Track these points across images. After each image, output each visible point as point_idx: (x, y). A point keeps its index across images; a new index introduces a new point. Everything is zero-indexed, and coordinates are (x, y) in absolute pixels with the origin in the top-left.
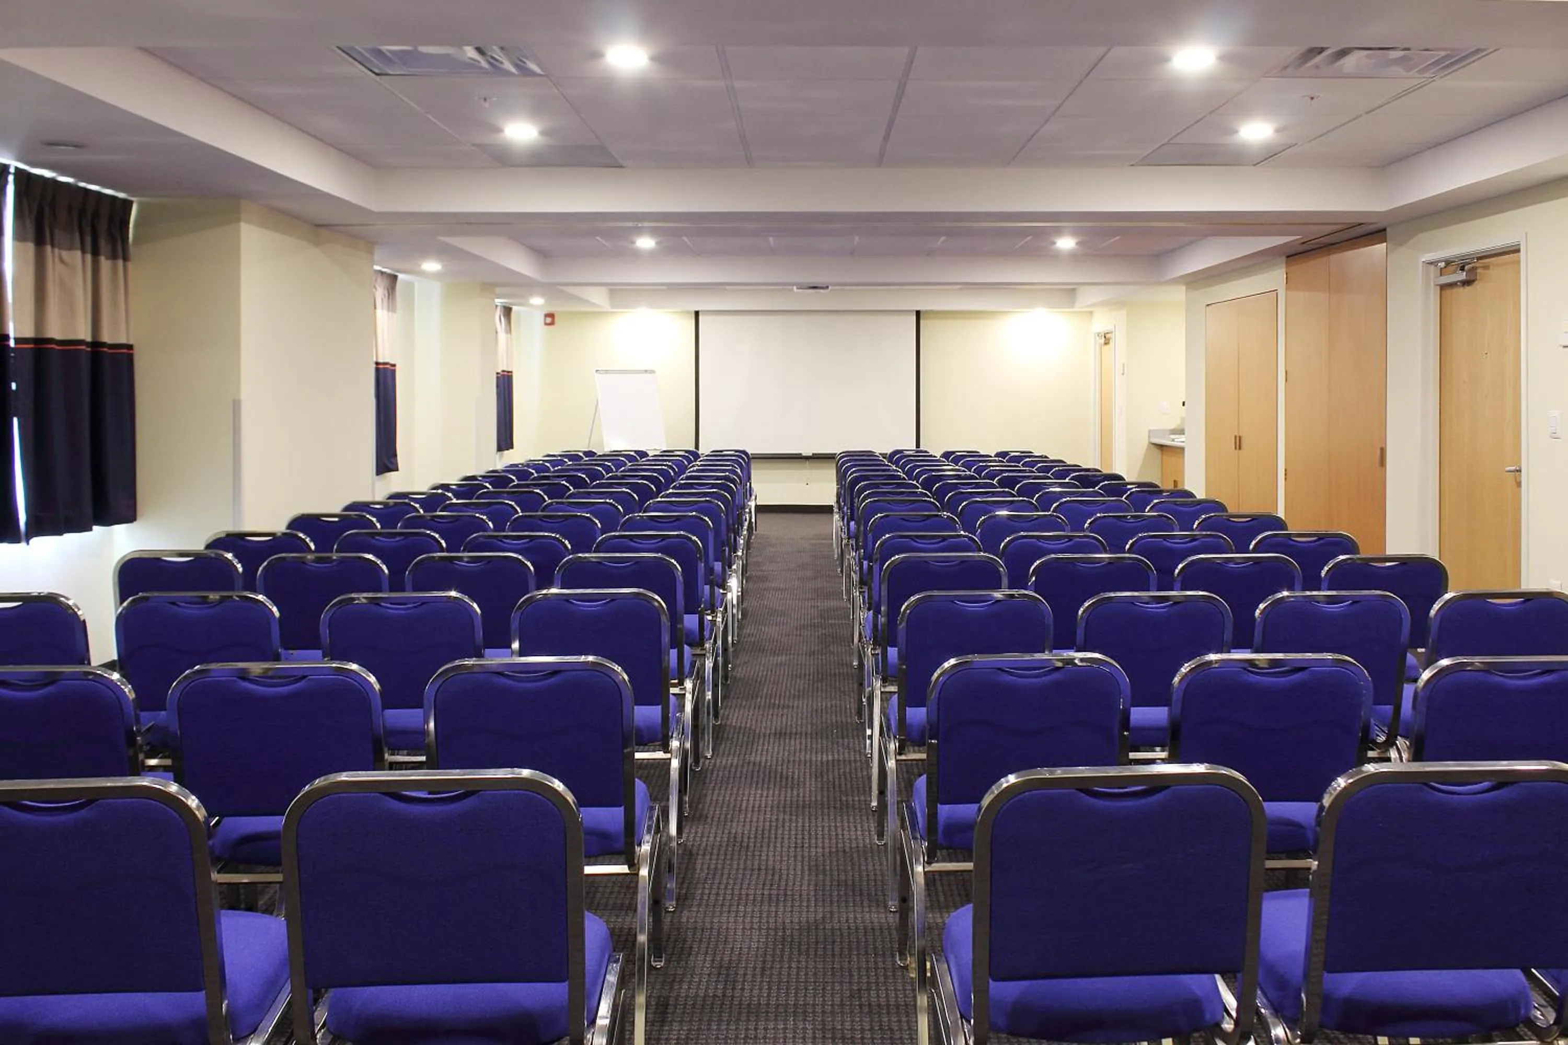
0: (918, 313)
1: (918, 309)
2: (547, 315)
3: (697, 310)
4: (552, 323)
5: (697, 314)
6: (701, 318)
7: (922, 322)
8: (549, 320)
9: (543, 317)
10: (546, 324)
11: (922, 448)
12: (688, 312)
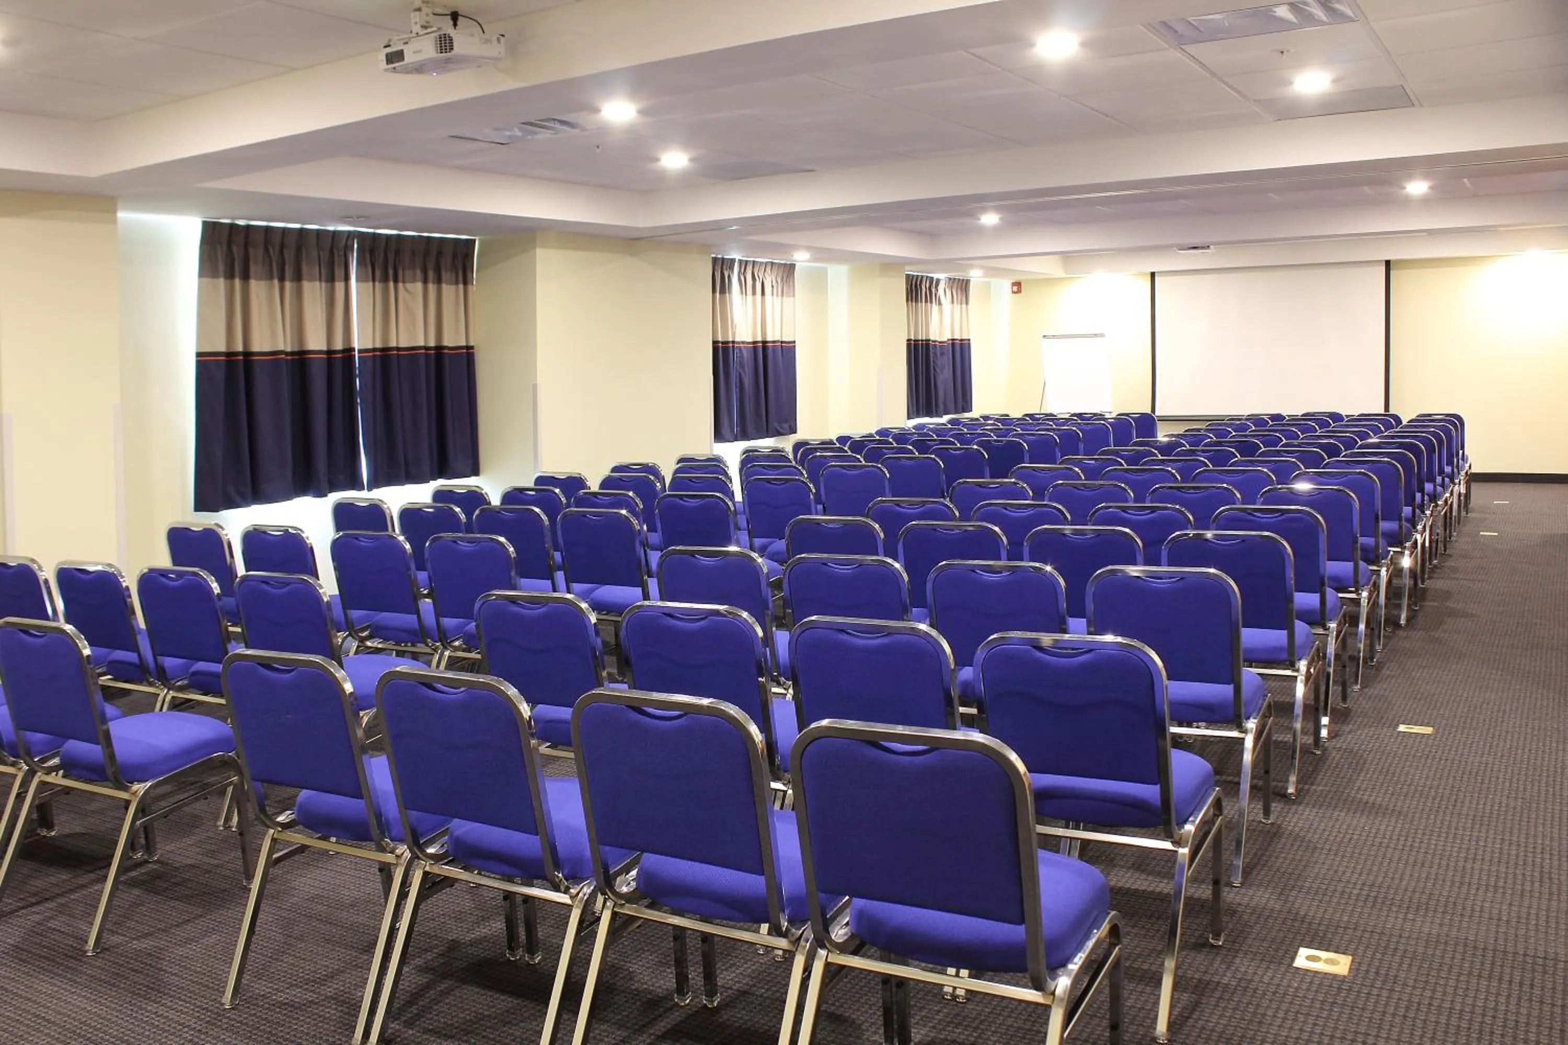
0: (1388, 263)
1: (1387, 258)
2: (1014, 284)
3: (1153, 271)
4: (1019, 291)
5: (1153, 275)
6: (1156, 278)
7: (1392, 273)
8: (1015, 288)
9: (1010, 286)
10: (1014, 292)
11: (1392, 411)
12: (1146, 274)
